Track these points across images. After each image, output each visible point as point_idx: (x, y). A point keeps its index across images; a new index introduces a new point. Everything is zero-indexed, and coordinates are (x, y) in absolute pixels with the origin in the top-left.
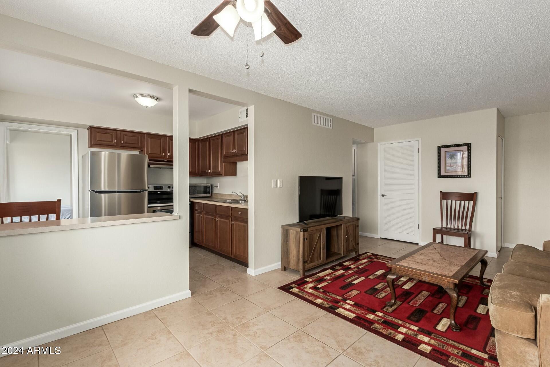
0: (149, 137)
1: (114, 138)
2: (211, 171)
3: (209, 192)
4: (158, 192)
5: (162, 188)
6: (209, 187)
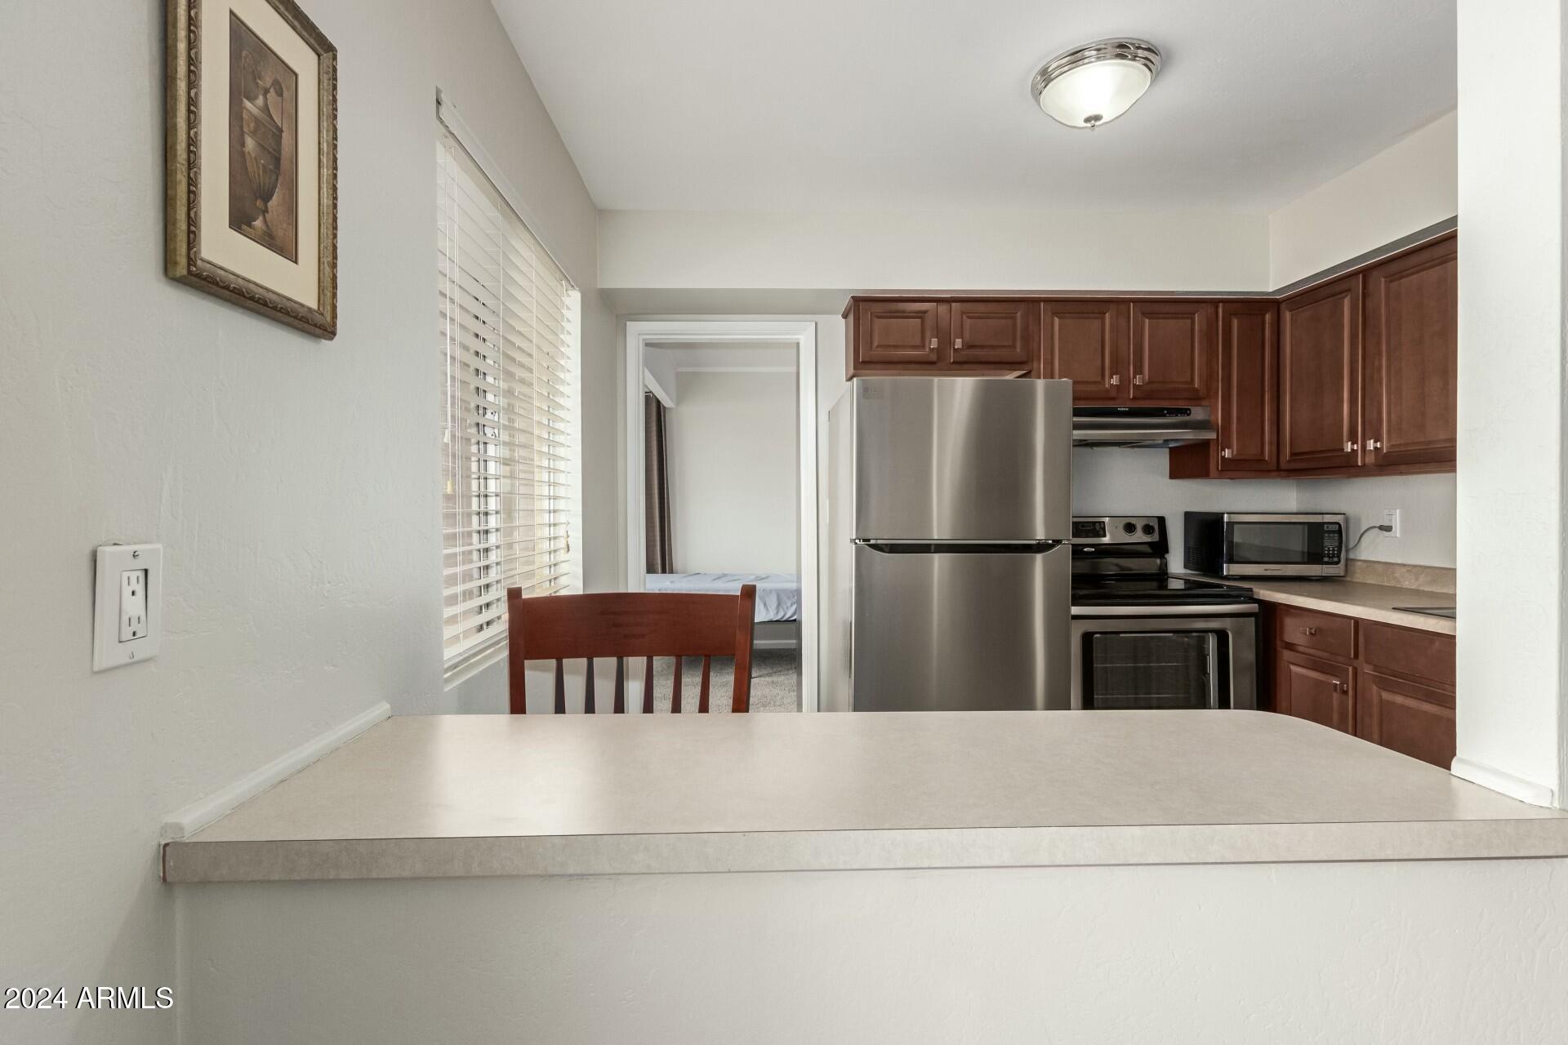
0: (1055, 314)
1: (928, 334)
2: (1378, 445)
3: (1333, 554)
4: (1085, 549)
5: (1101, 532)
6: (1333, 532)
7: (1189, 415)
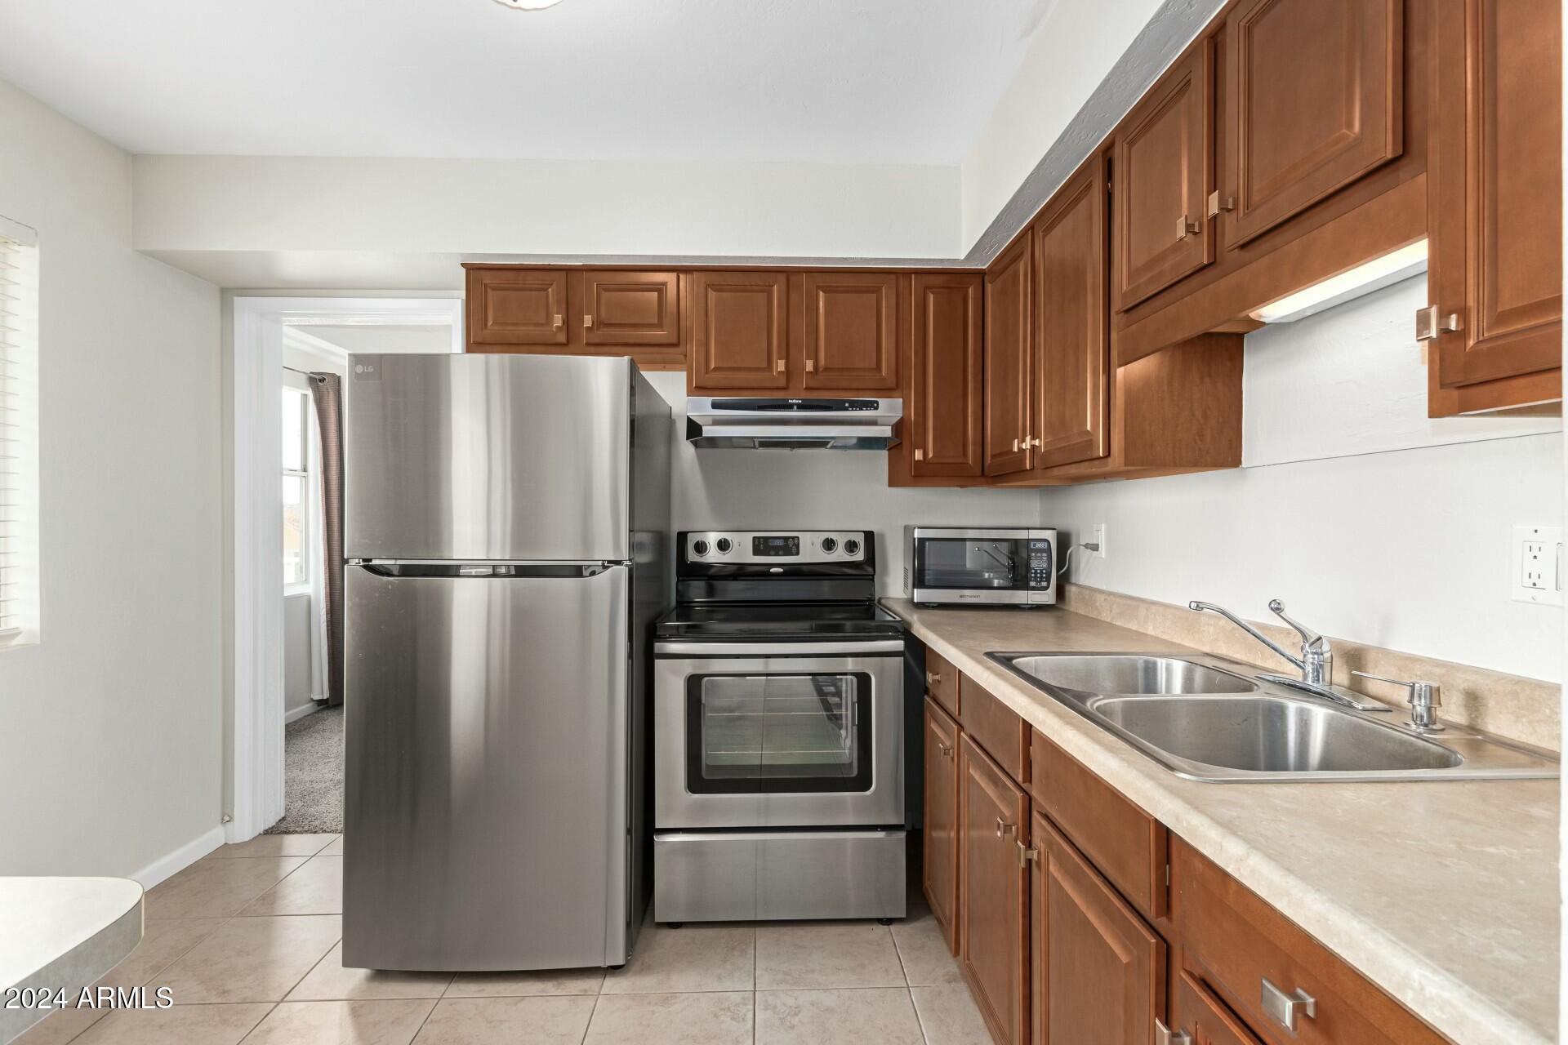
0: (710, 286)
2: (1037, 442)
3: (1041, 577)
4: (773, 570)
5: (794, 549)
6: (1041, 551)
7: (876, 408)
